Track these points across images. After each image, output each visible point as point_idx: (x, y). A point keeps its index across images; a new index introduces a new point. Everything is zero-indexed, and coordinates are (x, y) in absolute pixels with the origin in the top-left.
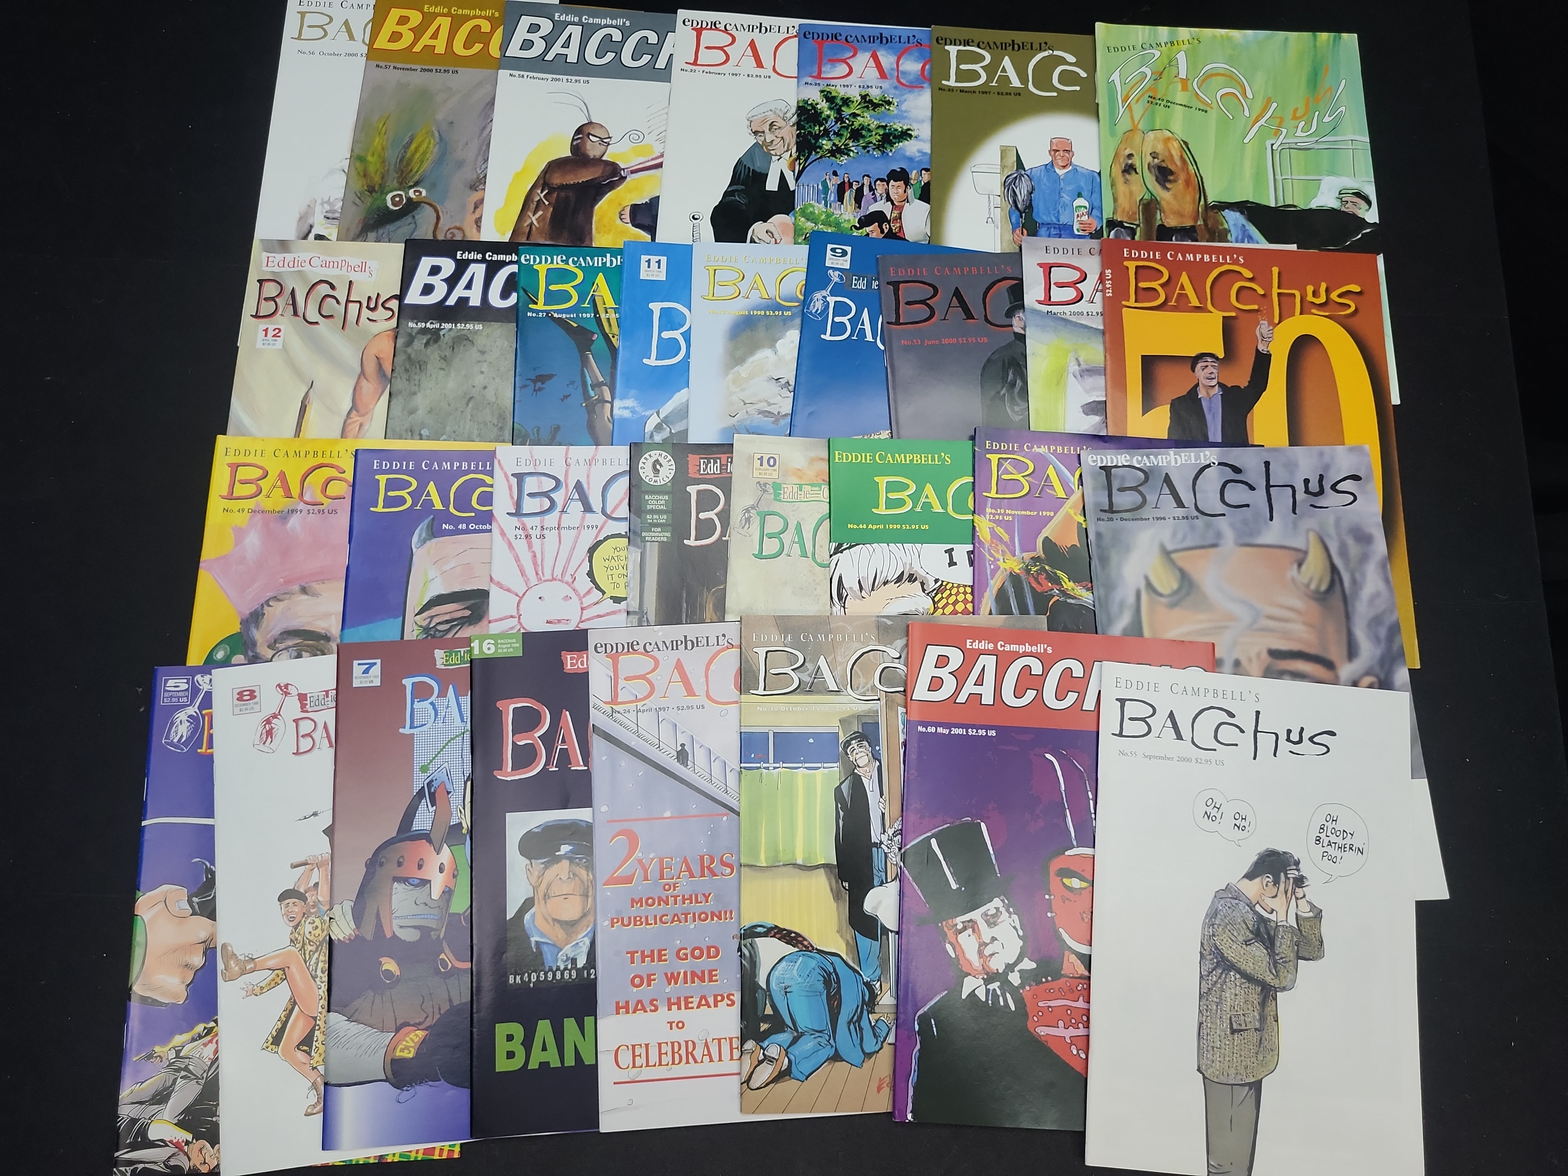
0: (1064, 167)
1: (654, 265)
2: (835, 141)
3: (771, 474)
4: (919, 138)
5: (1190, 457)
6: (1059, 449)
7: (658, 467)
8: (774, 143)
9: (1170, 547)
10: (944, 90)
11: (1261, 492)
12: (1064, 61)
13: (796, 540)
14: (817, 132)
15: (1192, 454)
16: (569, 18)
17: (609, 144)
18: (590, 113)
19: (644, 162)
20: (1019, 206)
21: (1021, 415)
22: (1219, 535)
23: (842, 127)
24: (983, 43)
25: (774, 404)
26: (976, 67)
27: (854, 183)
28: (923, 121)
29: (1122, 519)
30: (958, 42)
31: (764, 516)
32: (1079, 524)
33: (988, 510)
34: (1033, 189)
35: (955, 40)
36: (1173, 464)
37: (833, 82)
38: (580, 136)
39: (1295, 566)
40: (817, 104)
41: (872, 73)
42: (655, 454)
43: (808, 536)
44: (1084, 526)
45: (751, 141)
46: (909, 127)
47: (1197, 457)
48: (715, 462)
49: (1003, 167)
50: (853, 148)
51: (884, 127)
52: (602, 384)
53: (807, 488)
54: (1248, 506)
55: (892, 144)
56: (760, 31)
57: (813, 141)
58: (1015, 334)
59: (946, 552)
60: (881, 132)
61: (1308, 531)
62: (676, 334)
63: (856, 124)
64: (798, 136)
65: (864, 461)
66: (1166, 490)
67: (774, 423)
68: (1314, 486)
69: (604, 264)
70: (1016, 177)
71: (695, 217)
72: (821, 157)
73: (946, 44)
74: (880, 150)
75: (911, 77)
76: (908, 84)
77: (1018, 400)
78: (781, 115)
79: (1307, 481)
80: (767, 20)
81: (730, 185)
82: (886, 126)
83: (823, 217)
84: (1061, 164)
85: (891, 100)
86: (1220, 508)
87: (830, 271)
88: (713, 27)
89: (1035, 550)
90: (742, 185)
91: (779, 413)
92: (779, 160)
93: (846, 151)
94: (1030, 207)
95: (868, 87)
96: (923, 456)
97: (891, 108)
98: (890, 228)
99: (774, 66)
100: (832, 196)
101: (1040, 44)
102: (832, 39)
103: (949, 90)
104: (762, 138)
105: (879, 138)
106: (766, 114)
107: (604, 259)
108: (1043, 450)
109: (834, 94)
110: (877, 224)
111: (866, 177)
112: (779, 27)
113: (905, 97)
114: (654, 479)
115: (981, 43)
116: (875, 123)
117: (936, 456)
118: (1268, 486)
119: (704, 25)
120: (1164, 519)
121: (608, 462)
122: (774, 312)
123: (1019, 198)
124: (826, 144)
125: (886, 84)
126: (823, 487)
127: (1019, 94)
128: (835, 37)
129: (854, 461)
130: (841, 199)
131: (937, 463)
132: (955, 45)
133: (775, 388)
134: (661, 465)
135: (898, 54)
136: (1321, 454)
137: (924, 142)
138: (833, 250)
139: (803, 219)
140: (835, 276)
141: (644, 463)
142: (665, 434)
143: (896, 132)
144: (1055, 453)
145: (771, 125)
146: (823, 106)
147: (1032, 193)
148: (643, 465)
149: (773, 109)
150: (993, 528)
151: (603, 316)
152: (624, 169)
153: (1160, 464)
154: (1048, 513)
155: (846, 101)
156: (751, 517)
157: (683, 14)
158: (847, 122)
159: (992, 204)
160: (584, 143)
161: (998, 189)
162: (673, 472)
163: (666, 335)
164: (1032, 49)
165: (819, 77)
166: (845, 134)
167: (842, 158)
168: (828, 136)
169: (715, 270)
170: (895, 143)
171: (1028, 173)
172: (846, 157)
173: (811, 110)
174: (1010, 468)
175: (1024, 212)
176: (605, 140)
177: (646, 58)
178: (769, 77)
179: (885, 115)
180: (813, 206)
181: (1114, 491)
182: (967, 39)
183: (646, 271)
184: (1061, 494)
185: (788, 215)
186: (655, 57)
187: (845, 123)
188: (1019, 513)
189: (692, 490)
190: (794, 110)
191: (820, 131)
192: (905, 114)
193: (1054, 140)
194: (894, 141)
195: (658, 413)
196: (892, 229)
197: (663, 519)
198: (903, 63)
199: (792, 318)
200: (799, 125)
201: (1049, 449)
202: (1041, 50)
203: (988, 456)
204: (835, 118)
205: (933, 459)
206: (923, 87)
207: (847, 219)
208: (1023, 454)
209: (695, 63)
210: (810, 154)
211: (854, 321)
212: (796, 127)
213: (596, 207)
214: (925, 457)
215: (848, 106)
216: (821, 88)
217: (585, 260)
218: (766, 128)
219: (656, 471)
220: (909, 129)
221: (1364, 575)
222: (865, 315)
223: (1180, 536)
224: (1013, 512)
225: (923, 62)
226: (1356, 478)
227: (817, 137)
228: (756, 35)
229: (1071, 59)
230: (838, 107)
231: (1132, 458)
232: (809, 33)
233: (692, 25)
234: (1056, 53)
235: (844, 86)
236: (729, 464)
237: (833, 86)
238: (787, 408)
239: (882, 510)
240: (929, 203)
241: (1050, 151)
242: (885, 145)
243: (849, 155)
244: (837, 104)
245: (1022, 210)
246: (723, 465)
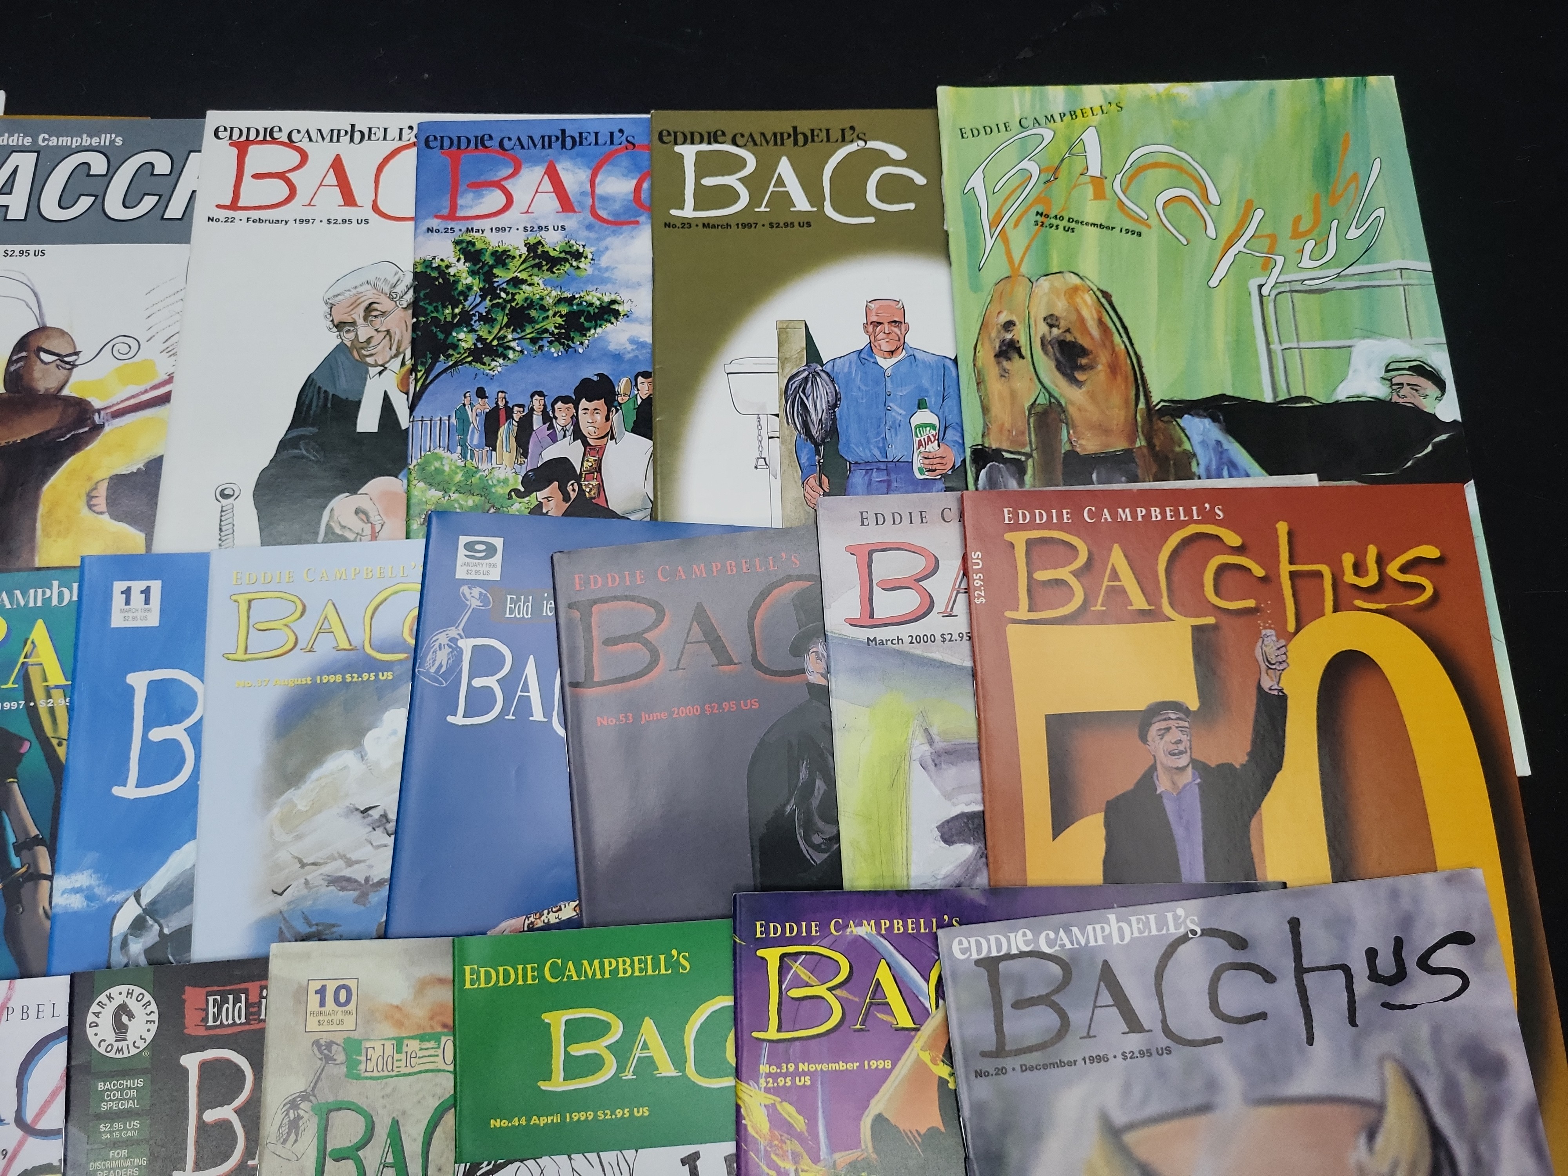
0: (892, 353)
1: (137, 598)
2: (481, 333)
3: (341, 1022)
4: (634, 316)
5: (1147, 924)
6: (898, 924)
7: (125, 1019)
8: (374, 342)
9: (1120, 1118)
10: (674, 226)
11: (1287, 984)
12: (884, 159)
13: (390, 1159)
14: (449, 319)
15: (1152, 917)
16: (15, 140)
17: (74, 365)
18: (45, 310)
19: (138, 395)
20: (814, 432)
21: (822, 851)
22: (1212, 1085)
23: (493, 306)
24: (742, 136)
25: (358, 862)
26: (731, 180)
27: (516, 408)
28: (639, 284)
29: (1024, 1068)
30: (697, 138)
31: (325, 1114)
32: (943, 1082)
33: (764, 1069)
34: (838, 398)
35: (692, 134)
36: (1116, 940)
37: (477, 224)
38: (24, 354)
39: (1362, 1140)
40: (448, 267)
41: (548, 203)
42: (118, 993)
43: (412, 1147)
44: (951, 1086)
45: (331, 341)
46: (613, 297)
47: (1162, 923)
48: (237, 1000)
49: (783, 360)
50: (513, 344)
51: (569, 301)
52: (36, 841)
53: (413, 1045)
54: (1263, 1016)
55: (583, 331)
56: (352, 140)
57: (441, 336)
58: (811, 687)
59: (684, 1162)
60: (564, 309)
61: (1381, 1060)
62: (177, 732)
63: (519, 298)
64: (415, 327)
65: (520, 982)
66: (1106, 998)
67: (356, 901)
68: (1386, 965)
69: (47, 601)
70: (806, 378)
71: (226, 492)
72: (455, 365)
73: (676, 143)
74: (563, 344)
75: (617, 206)
76: (610, 219)
77: (820, 824)
78: (387, 290)
79: (1372, 954)
80: (363, 119)
81: (293, 425)
82: (573, 297)
83: (459, 477)
84: (886, 347)
85: (581, 250)
86: (1212, 1026)
87: (465, 589)
88: (268, 138)
89: (856, 1145)
90: (312, 425)
91: (367, 879)
92: (380, 373)
93: (500, 350)
94: (832, 432)
95: (540, 228)
96: (636, 959)
97: (582, 265)
98: (581, 491)
99: (375, 202)
100: (476, 437)
101: (843, 131)
102: (476, 147)
103: (683, 226)
104: (352, 336)
105: (559, 320)
106: (360, 289)
107: (48, 592)
108: (865, 930)
109: (479, 245)
110: (556, 483)
111: (536, 396)
112: (386, 129)
113: (608, 241)
114: (116, 1045)
115: (738, 136)
116: (554, 293)
117: (662, 957)
118: (1300, 971)
119: (252, 136)
120: (1105, 1058)
121: (33, 1012)
122: (360, 676)
123: (813, 416)
124: (465, 339)
125: (571, 222)
126: (444, 1039)
127: (809, 224)
128: (481, 142)
129: (501, 984)
130: (491, 440)
131: (663, 972)
132: (692, 143)
133: (359, 829)
134: (131, 1016)
135: (594, 165)
136: (1395, 895)
137: (641, 323)
138: (469, 546)
139: (421, 485)
140: (473, 598)
141: (97, 1014)
142: (151, 937)
143: (591, 309)
144: (889, 935)
145: (369, 309)
146: (460, 269)
147: (835, 405)
148: (95, 1019)
149: (373, 281)
150: (774, 1105)
151: (42, 705)
152: (99, 411)
153: (1092, 943)
154: (881, 1064)
155: (502, 258)
156: (299, 1118)
157: (215, 118)
158: (503, 295)
159: (764, 432)
160: (29, 368)
161: (774, 403)
162: (154, 1028)
163: (157, 734)
164: (828, 140)
165: (452, 216)
166: (500, 318)
167: (493, 364)
168: (469, 324)
169: (250, 601)
170: (589, 329)
171: (828, 368)
172: (501, 361)
173: (437, 279)
174: (804, 974)
175: (823, 442)
176: (67, 359)
177: (149, 202)
178: (367, 222)
179: (574, 279)
180: (441, 459)
181: (1007, 1009)
182: (713, 130)
183: (122, 611)
184: (904, 1020)
185: (397, 477)
186: (164, 200)
187: (500, 298)
188: (825, 1067)
189: (191, 1061)
190: (409, 279)
191: (454, 316)
192: (606, 275)
193: (872, 305)
194: (586, 324)
195: (137, 896)
196: (584, 491)
197: (133, 1128)
198: (602, 182)
199: (393, 684)
200: (416, 308)
201: (878, 926)
202: (844, 140)
203: (760, 953)
204: (480, 289)
205: (656, 965)
206: (637, 223)
207: (502, 477)
208: (827, 941)
209: (234, 206)
210: (435, 360)
211: (510, 684)
212: (411, 311)
213: (46, 488)
214: (640, 961)
215: (504, 265)
216: (457, 236)
217: (11, 596)
218: (358, 315)
219: (120, 1028)
220: (614, 302)
221: (1494, 1147)
222: (530, 669)
223: (1137, 1092)
224: (812, 1068)
225: (639, 176)
226: (1462, 938)
227: (449, 327)
228: (344, 147)
229: (897, 153)
230: (486, 269)
231: (1037, 935)
232: (436, 139)
233: (231, 138)
234: (871, 144)
235: (498, 230)
236: (264, 1001)
237: (478, 231)
238: (382, 869)
239: (557, 1083)
240: (651, 439)
241: (865, 327)
242: (572, 335)
243: (505, 357)
244: (484, 265)
245: (819, 441)
246: (253, 1005)
